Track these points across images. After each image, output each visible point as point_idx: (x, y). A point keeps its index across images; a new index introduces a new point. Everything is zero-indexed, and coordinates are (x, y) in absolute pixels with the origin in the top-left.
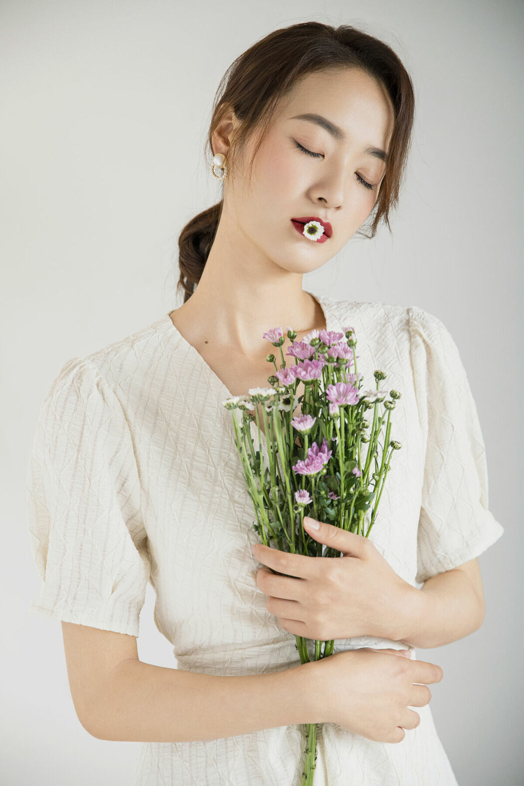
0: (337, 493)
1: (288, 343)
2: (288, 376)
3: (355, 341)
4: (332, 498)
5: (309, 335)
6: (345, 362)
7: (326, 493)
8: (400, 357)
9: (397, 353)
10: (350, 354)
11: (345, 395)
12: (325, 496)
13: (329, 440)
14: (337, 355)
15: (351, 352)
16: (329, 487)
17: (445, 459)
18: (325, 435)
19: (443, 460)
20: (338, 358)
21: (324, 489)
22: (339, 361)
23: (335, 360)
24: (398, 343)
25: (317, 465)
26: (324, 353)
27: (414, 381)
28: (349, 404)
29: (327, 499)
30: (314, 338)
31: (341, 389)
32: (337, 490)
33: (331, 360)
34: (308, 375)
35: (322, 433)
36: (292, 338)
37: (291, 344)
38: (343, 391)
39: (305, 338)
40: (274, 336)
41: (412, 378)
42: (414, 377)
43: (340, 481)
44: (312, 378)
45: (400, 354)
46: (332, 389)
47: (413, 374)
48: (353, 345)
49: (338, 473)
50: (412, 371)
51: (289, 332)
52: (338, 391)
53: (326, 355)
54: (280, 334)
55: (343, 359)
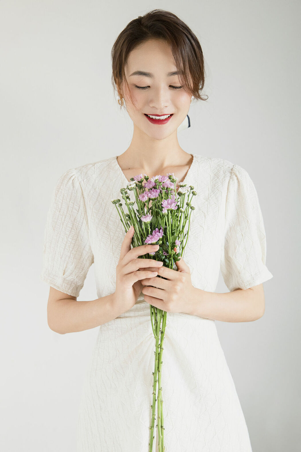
0: (167, 252)
1: (145, 181)
2: (144, 197)
3: (175, 180)
4: (165, 254)
5: (154, 178)
6: (170, 189)
7: (162, 252)
8: (223, 183)
9: (222, 181)
10: (173, 186)
11: (171, 204)
12: (162, 254)
13: (163, 227)
14: (167, 186)
15: (173, 185)
16: (163, 249)
17: (244, 236)
18: (161, 224)
19: (243, 236)
20: (167, 188)
21: (161, 250)
22: (168, 189)
23: (166, 189)
24: (224, 176)
25: (156, 238)
26: (160, 185)
27: (227, 196)
28: (173, 209)
29: (163, 256)
30: (156, 179)
31: (169, 202)
32: (168, 251)
33: (163, 189)
34: (152, 195)
35: (160, 224)
36: (147, 179)
37: (146, 182)
38: (170, 203)
39: (152, 179)
40: (138, 178)
41: (226, 194)
42: (227, 194)
43: (168, 246)
44: (155, 197)
45: (224, 182)
46: (165, 201)
47: (227, 192)
48: (174, 182)
49: (167, 242)
50: (227, 191)
51: (145, 177)
52: (168, 203)
53: (162, 186)
54: (141, 177)
55: (170, 188)
